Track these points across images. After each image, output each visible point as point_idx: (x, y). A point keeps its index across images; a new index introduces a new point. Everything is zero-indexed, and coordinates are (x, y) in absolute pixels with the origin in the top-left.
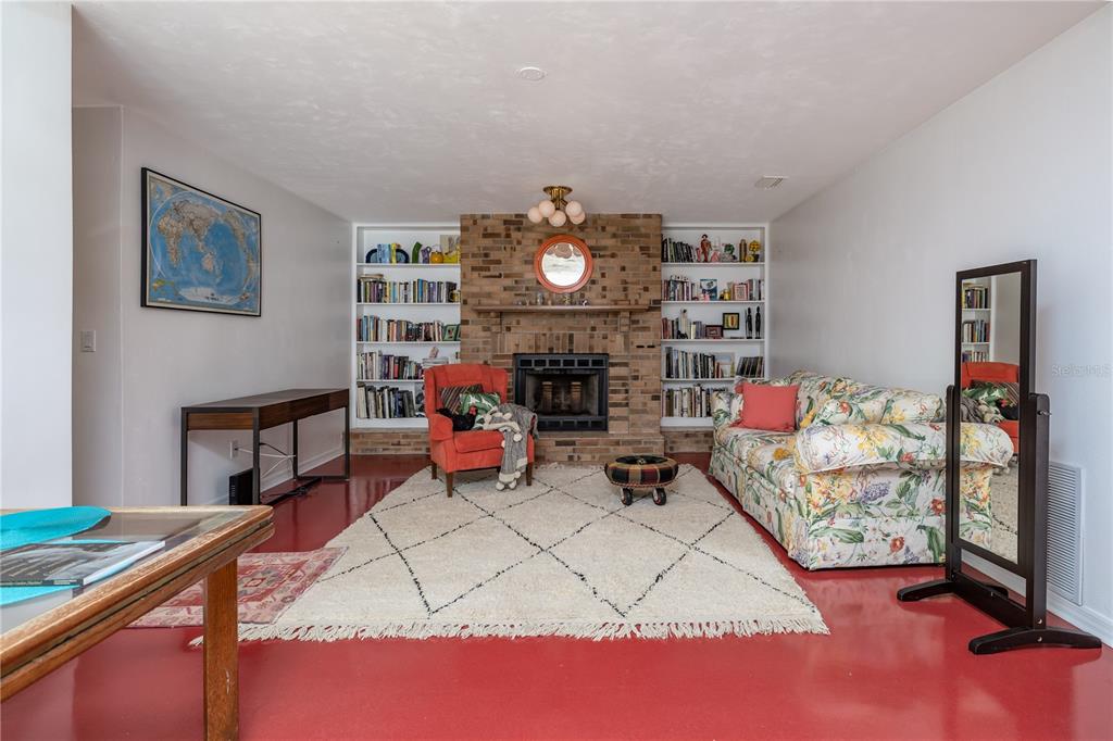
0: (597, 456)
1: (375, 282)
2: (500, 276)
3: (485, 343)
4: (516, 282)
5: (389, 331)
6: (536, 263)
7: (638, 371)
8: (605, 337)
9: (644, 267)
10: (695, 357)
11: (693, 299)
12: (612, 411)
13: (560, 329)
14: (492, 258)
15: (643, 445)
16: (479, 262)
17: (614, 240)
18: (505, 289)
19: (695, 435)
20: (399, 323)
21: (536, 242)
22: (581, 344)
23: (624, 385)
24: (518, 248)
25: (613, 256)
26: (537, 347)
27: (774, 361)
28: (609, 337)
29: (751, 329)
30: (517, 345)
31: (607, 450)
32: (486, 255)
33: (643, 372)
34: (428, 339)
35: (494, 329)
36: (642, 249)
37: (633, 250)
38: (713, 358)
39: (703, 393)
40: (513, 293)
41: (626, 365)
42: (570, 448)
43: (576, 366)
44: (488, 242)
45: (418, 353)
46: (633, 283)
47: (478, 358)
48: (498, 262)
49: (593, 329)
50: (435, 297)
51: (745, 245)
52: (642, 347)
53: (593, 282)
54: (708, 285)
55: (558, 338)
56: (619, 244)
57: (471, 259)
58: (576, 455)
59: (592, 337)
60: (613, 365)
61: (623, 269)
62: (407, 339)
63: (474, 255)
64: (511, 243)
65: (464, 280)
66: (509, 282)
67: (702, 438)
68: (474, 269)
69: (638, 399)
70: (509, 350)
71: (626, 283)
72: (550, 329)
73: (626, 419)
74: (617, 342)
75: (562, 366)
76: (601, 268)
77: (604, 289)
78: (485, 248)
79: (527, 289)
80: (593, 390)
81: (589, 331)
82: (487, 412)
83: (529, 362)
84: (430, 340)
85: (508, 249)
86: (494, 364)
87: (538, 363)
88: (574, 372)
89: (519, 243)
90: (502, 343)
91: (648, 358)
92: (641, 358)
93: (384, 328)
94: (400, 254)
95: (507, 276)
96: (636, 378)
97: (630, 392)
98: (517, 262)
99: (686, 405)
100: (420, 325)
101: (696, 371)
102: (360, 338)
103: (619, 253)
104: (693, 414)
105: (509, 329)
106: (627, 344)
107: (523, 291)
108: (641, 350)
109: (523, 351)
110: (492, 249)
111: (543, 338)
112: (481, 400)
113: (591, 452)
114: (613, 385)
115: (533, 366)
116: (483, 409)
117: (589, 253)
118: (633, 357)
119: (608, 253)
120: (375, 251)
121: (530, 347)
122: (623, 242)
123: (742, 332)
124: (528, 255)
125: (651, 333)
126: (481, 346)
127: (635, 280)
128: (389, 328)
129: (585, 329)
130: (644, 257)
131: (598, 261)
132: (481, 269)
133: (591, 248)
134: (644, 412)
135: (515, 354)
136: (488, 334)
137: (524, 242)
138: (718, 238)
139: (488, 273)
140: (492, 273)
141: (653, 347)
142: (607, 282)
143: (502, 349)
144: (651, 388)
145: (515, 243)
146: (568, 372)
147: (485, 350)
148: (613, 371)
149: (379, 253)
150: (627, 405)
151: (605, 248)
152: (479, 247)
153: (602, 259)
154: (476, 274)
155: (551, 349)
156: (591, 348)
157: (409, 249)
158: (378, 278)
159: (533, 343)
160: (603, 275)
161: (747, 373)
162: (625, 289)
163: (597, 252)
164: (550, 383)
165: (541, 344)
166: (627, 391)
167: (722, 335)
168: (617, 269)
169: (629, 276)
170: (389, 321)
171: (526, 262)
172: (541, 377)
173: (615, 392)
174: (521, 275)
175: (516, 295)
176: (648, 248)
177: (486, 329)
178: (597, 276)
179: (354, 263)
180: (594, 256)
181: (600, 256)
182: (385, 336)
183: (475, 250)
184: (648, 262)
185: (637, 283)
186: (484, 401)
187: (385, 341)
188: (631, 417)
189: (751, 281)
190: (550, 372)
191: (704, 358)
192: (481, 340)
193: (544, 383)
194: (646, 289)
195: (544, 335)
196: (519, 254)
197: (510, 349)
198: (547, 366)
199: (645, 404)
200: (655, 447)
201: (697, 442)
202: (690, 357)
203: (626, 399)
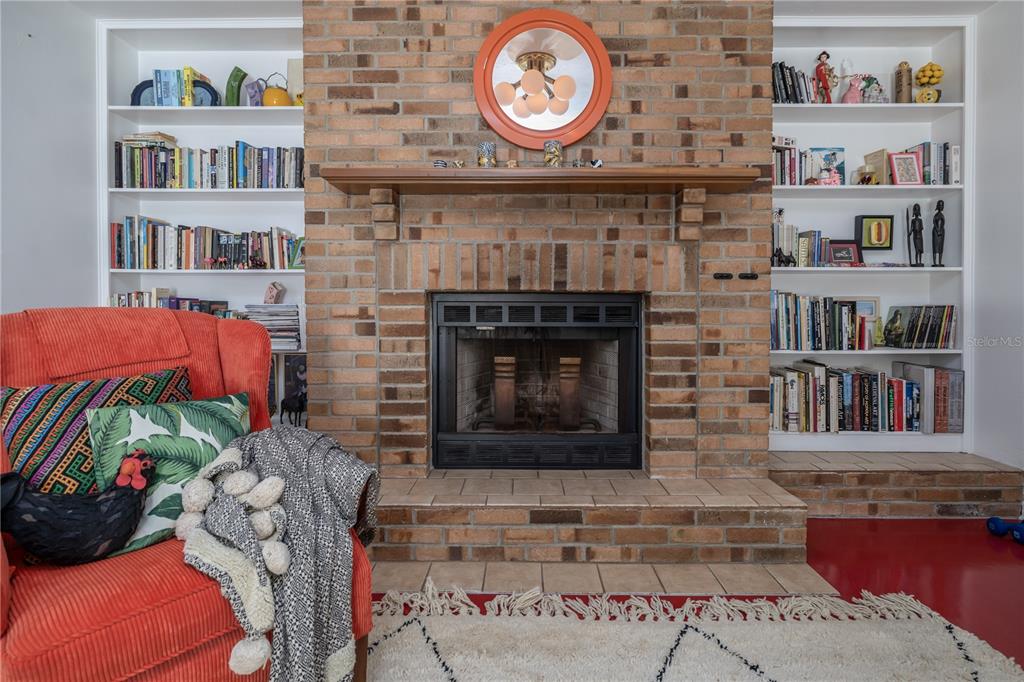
0: (636, 548)
1: (151, 148)
2: (395, 109)
3: (363, 266)
4: (433, 123)
5: (179, 248)
6: (478, 77)
7: (717, 333)
8: (641, 254)
9: (733, 87)
10: (814, 304)
11: (808, 182)
12: (659, 428)
13: (536, 233)
14: (375, 66)
15: (752, 524)
16: (346, 76)
17: (660, 24)
18: (407, 140)
19: (835, 478)
20: (200, 231)
21: (479, 28)
22: (585, 271)
23: (685, 366)
24: (437, 42)
25: (659, 61)
26: (483, 276)
27: (985, 315)
28: (650, 252)
29: (920, 251)
30: (436, 272)
31: (662, 536)
32: (363, 60)
33: (728, 335)
34: (258, 264)
35: (381, 232)
36: (726, 44)
37: (705, 46)
38: (853, 306)
39: (833, 381)
40: (425, 148)
41: (690, 318)
42: (567, 529)
43: (570, 322)
44: (367, 29)
45: (242, 291)
46: (707, 126)
47: (345, 301)
48: (391, 77)
49: (613, 234)
50: (273, 177)
51: (910, 71)
52: (728, 277)
53: (613, 124)
54: (827, 158)
55: (530, 256)
56: (673, 33)
57: (327, 71)
58: (582, 546)
59: (609, 252)
60: (661, 319)
61: (683, 92)
62: (215, 263)
63: (335, 61)
64: (419, 31)
65: (312, 120)
66: (415, 124)
67: (854, 486)
68: (334, 93)
69: (716, 401)
70: (415, 283)
71: (689, 125)
72: (512, 234)
73: (691, 445)
74: (671, 264)
75: (538, 322)
76: (630, 90)
77: (638, 139)
78: (359, 45)
79: (458, 139)
80: (603, 374)
81: (602, 238)
82: (195, 466)
83: (462, 312)
84: (262, 265)
85: (414, 46)
86: (383, 315)
87: (483, 313)
88: (563, 336)
89: (438, 30)
90: (400, 265)
91: (742, 302)
92: (725, 302)
93: (169, 241)
94: (200, 90)
95: (411, 110)
96: (712, 350)
97: (699, 382)
98: (433, 76)
99: (794, 406)
100: (245, 236)
101: (815, 335)
102: (118, 260)
103: (672, 55)
104: (809, 426)
105: (416, 234)
106: (693, 270)
107: (449, 145)
108: (723, 283)
109: (450, 286)
110: (375, 45)
111: (495, 254)
112: (174, 427)
113: (621, 539)
114: (660, 365)
115: (473, 322)
116: (179, 459)
117: (604, 55)
118: (705, 302)
119: (647, 54)
120: (148, 84)
121: (465, 276)
122: (683, 29)
123: (900, 252)
124: (460, 59)
125: (748, 245)
126: (352, 273)
127: (709, 118)
128: (179, 243)
129: (593, 235)
130: (731, 65)
131: (623, 74)
132: (352, 93)
133: (609, 43)
134: (732, 429)
135: (431, 295)
136: (369, 244)
137: (450, 29)
138: (850, 60)
139: (366, 104)
140: (376, 102)
141: (753, 277)
142: (643, 123)
143: (399, 282)
144: (750, 374)
145: (429, 30)
146: (552, 336)
147: (361, 283)
148: (660, 334)
149: (156, 90)
150: (692, 413)
151: (640, 43)
152: (345, 44)
153: (633, 70)
154: (338, 105)
155: (514, 281)
156: (608, 278)
157: (220, 84)
158: (159, 139)
159: (471, 266)
160: (636, 107)
161: (921, 340)
162: (687, 141)
163: (621, 53)
164: (511, 359)
165: (492, 268)
166: (692, 381)
167: (861, 260)
168: (669, 92)
169: (696, 108)
170: (181, 228)
171: (456, 77)
172: (489, 347)
173: (664, 382)
174: (443, 107)
175: (433, 153)
176: (740, 43)
177: (364, 234)
178: (620, 108)
179: (102, 108)
180: (615, 61)
181: (628, 62)
182: (172, 260)
183: (337, 49)
184: (741, 77)
185: (715, 126)
186: (187, 429)
187: (173, 269)
188: (702, 439)
189: (926, 147)
190: (511, 336)
191: (833, 306)
192: (354, 259)
193: (498, 359)
194: (737, 141)
195: (498, 247)
196: (439, 58)
197: (419, 280)
198: (505, 322)
199: (733, 412)
200: (783, 528)
201: (844, 495)
202: (805, 304)
203: (691, 398)
